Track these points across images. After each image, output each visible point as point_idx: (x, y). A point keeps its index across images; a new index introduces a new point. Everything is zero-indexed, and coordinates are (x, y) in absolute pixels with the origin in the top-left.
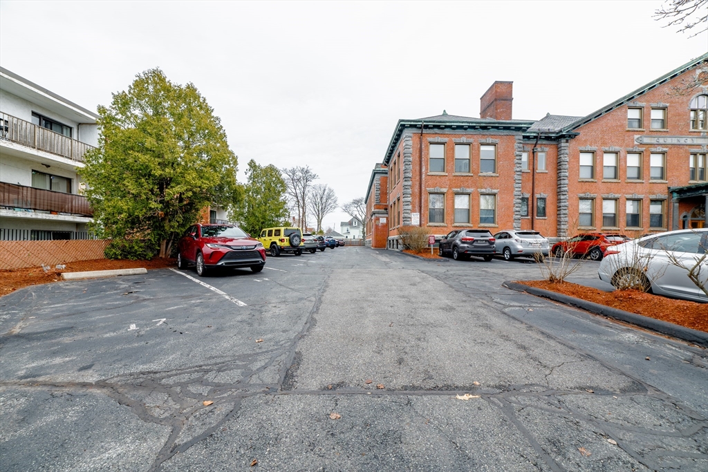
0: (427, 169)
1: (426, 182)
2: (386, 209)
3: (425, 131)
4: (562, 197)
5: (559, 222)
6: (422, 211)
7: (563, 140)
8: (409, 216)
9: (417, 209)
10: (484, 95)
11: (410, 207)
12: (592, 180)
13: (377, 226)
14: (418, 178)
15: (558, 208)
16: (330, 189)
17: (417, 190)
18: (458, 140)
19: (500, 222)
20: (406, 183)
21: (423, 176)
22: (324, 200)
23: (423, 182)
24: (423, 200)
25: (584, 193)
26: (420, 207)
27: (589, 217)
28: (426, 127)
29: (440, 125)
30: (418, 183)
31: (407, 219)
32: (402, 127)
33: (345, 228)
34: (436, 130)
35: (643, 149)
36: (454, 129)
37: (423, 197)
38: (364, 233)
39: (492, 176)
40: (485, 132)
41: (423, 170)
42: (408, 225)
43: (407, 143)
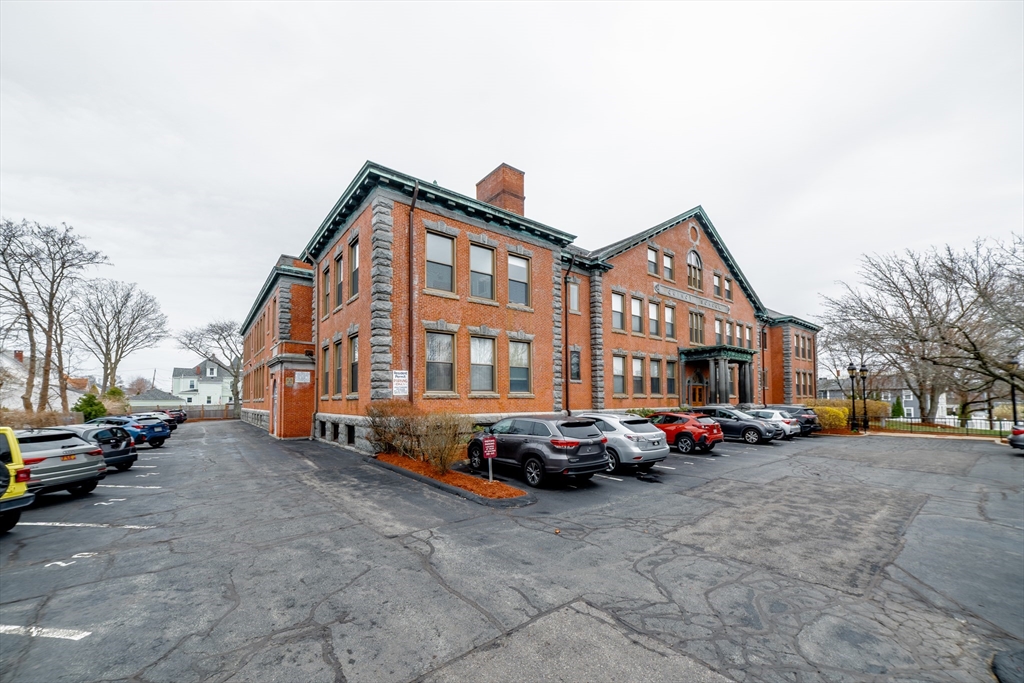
0: (422, 281)
1: (421, 308)
2: (310, 354)
3: (419, 204)
4: (598, 352)
5: (594, 388)
6: (414, 366)
7: (597, 273)
8: (387, 377)
9: (404, 361)
10: (484, 180)
11: (389, 357)
12: (622, 331)
13: (288, 390)
14: (405, 296)
15: (594, 368)
16: (144, 297)
17: (403, 322)
18: (475, 237)
19: (536, 390)
20: (381, 305)
21: (416, 295)
22: (126, 318)
23: (415, 307)
24: (415, 345)
25: (617, 348)
26: (410, 358)
27: (621, 380)
28: (422, 195)
29: (447, 200)
30: (404, 308)
31: (380, 383)
32: (372, 181)
33: (185, 383)
34: (439, 208)
35: (660, 300)
36: (469, 214)
37: (415, 338)
38: (236, 394)
39: (525, 311)
40: (515, 234)
41: (415, 282)
42: (385, 398)
43: (384, 218)
